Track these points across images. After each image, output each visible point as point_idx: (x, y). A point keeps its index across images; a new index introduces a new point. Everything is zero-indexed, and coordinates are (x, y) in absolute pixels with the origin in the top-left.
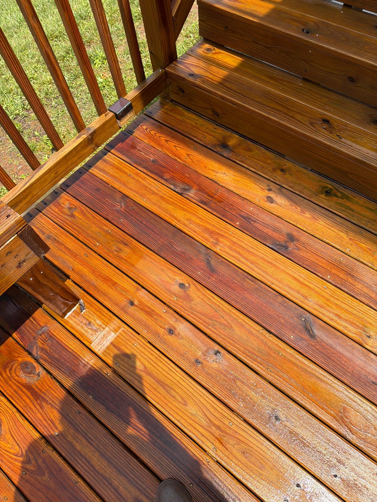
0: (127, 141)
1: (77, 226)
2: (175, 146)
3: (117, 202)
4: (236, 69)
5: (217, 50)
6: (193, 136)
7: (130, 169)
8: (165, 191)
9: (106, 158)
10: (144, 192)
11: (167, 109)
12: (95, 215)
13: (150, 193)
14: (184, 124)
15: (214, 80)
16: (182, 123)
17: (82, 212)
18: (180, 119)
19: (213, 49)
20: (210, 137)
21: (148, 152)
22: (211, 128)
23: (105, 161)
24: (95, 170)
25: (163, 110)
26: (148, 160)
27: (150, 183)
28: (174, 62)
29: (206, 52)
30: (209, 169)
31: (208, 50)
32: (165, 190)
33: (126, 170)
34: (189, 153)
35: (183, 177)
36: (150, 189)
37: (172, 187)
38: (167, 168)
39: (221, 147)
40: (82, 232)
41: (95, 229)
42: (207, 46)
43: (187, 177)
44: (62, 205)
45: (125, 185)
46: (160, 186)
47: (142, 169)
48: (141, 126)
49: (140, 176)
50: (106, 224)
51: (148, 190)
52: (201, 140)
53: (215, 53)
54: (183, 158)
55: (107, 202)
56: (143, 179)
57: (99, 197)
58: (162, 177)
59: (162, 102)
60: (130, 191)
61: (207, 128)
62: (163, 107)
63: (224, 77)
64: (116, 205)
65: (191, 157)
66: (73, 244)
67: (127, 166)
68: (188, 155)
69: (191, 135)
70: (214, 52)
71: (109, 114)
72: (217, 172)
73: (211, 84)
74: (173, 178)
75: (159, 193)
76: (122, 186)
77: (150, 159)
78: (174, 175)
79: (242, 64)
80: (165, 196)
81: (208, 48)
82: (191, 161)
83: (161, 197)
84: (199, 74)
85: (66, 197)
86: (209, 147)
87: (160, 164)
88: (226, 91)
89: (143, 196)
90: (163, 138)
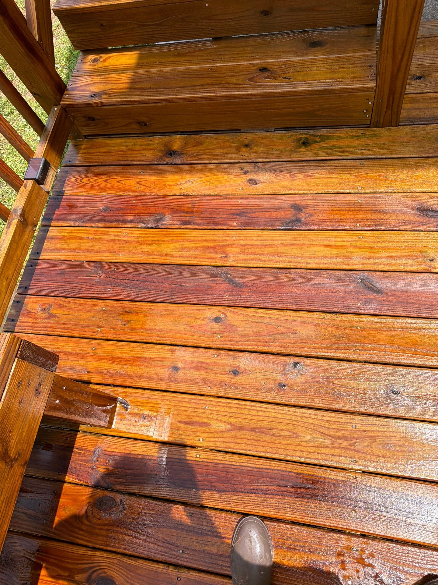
0: (62, 204)
1: (63, 324)
2: (118, 182)
3: (92, 274)
4: (138, 66)
5: (105, 56)
6: (132, 161)
7: (84, 231)
8: (138, 234)
9: (51, 235)
10: (115, 247)
11: (85, 148)
12: (77, 300)
13: (123, 244)
14: (113, 154)
15: (121, 89)
16: (111, 154)
17: (60, 305)
18: (107, 150)
19: (99, 57)
20: (150, 152)
21: (93, 203)
22: (145, 143)
23: (51, 238)
24: (47, 254)
25: (81, 151)
26: (99, 212)
27: (116, 234)
28: (66, 92)
29: (94, 64)
30: (170, 186)
31: (95, 60)
32: (137, 232)
33: (81, 235)
34: (138, 180)
35: (148, 208)
36: (120, 240)
37: (143, 225)
38: (124, 209)
39: (168, 156)
40: (73, 327)
41: (85, 315)
42: (91, 57)
43: (152, 206)
44: (33, 311)
45: (90, 251)
46: (129, 232)
47: (98, 225)
48: (68, 180)
49: (100, 232)
50: (95, 303)
51: (119, 242)
52: (143, 161)
53: (105, 60)
54: (135, 189)
55: (80, 281)
56: (105, 234)
57: (68, 280)
58: (125, 221)
59: (76, 144)
60: (99, 255)
61: (141, 145)
62: (80, 149)
63: (129, 80)
64: (94, 278)
65: (143, 183)
66: (72, 344)
67: (79, 230)
68: (138, 183)
69: (128, 161)
70: (102, 60)
71: (28, 184)
72: (180, 184)
73: (121, 94)
74: (137, 216)
75: (133, 239)
76: (86, 254)
77: (100, 209)
78: (137, 211)
79: (140, 57)
80: (141, 239)
81: (94, 60)
82: (145, 187)
83: (138, 242)
84: (100, 91)
85: (31, 300)
86: (156, 163)
87: (114, 209)
88: (141, 93)
89: (116, 252)
90: (100, 180)
